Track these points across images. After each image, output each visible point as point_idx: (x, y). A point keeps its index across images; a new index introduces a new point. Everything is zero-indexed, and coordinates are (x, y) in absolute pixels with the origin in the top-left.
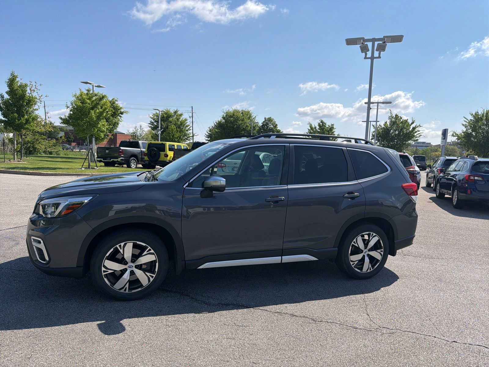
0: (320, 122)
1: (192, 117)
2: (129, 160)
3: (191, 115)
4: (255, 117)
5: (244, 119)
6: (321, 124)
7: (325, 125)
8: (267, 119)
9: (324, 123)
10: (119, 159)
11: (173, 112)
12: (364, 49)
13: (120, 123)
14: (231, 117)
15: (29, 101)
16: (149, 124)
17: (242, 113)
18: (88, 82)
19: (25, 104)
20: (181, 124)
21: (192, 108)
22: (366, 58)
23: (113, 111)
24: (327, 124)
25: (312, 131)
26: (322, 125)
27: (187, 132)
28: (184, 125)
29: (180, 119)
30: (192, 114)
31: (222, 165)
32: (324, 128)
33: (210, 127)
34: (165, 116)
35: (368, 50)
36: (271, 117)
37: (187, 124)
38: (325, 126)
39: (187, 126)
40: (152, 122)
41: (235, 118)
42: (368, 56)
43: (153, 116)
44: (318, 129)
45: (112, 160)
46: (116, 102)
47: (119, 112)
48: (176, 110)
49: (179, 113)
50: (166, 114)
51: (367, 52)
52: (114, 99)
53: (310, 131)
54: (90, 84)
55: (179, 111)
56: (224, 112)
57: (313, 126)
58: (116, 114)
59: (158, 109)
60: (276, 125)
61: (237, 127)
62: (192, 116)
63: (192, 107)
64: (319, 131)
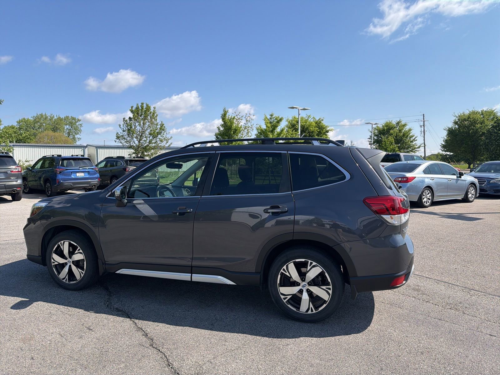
1: (424, 126)
5: (484, 121)
11: (395, 123)
14: (465, 120)
15: (236, 130)
16: (369, 138)
17: (482, 114)
18: (294, 107)
19: (232, 133)
20: (404, 135)
21: (424, 116)
23: (318, 130)
27: (411, 144)
28: (408, 135)
29: (402, 129)
30: (424, 123)
34: (385, 128)
37: (411, 134)
39: (411, 137)
40: (372, 137)
41: (470, 121)
43: (373, 131)
46: (322, 122)
47: (324, 131)
48: (398, 121)
49: (403, 123)
50: (387, 126)
52: (320, 119)
54: (296, 108)
55: (402, 122)
56: (456, 116)
58: (322, 133)
59: (371, 123)
61: (473, 132)
62: (424, 124)
63: (424, 115)
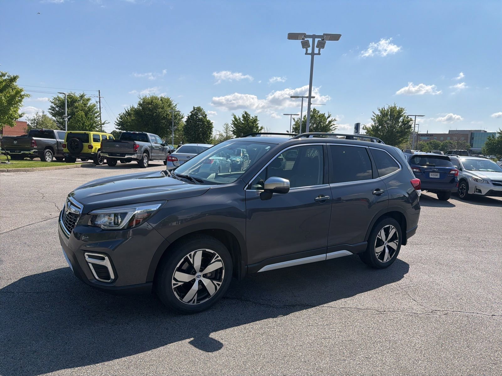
0: (244, 113)
1: (100, 102)
2: (44, 153)
3: (98, 100)
4: (176, 105)
5: (163, 106)
6: (245, 115)
7: (249, 116)
8: (196, 109)
9: (248, 115)
10: (32, 152)
11: (78, 96)
12: (305, 45)
13: (20, 107)
14: (149, 103)
16: (50, 109)
17: (161, 100)
20: (89, 110)
21: (99, 93)
22: (306, 54)
24: (251, 116)
25: (236, 123)
26: (246, 117)
27: (96, 119)
28: (93, 111)
29: (87, 104)
30: (100, 99)
31: (173, 158)
32: (248, 119)
33: (120, 114)
34: (69, 100)
35: (309, 46)
36: (200, 107)
37: (96, 110)
38: (249, 118)
39: (95, 113)
40: (53, 107)
41: (153, 105)
42: (308, 52)
43: (54, 101)
44: (242, 120)
45: (22, 152)
48: (82, 94)
49: (86, 97)
50: (70, 98)
51: (308, 48)
53: (235, 122)
56: (140, 98)
57: (237, 117)
59: (65, 93)
60: (206, 115)
61: (156, 115)
62: (100, 101)
63: (99, 91)
64: (243, 122)
